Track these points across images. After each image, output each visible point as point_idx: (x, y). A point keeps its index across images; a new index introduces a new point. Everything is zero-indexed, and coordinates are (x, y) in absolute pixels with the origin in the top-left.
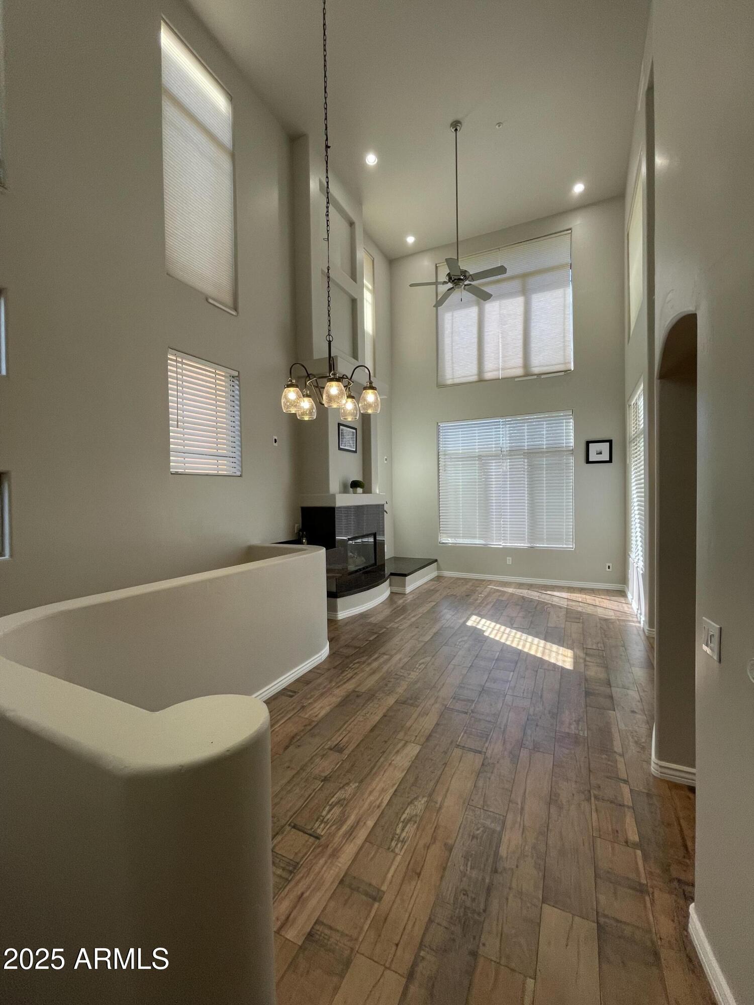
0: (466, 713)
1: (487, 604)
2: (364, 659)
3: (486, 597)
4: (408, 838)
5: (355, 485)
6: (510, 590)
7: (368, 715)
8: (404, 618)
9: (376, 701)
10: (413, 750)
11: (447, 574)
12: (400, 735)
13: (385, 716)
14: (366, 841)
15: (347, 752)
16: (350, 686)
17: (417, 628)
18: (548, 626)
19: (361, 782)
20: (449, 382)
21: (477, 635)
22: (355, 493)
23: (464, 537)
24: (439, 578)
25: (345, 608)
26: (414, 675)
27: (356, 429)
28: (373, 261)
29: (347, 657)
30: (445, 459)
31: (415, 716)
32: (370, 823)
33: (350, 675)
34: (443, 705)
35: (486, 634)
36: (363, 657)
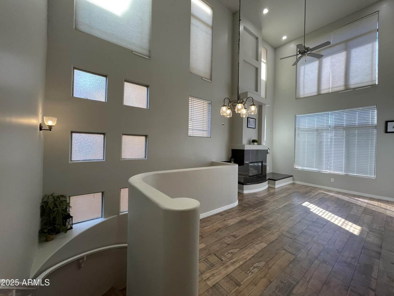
0: (292, 239)
1: (316, 198)
2: (251, 209)
3: (316, 195)
4: (255, 272)
5: (254, 141)
6: (331, 194)
7: (248, 229)
8: (272, 197)
9: (252, 225)
10: (264, 245)
11: (298, 182)
12: (260, 239)
13: (255, 230)
14: (238, 267)
15: (238, 238)
16: (244, 217)
17: (277, 202)
18: (350, 213)
19: (241, 249)
20: (302, 96)
21: (307, 210)
22: (254, 144)
23: (307, 167)
24: (293, 184)
25: (247, 190)
26: (271, 219)
27: (255, 119)
28: (267, 51)
29: (245, 207)
30: (299, 131)
31: (267, 234)
32: (241, 263)
33: (244, 214)
34: (281, 233)
35: (311, 210)
36: (251, 208)
